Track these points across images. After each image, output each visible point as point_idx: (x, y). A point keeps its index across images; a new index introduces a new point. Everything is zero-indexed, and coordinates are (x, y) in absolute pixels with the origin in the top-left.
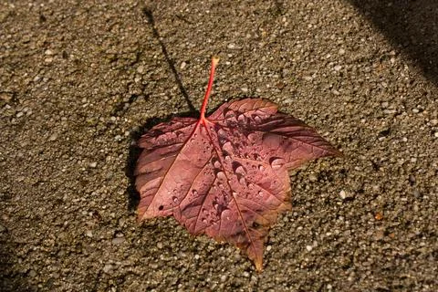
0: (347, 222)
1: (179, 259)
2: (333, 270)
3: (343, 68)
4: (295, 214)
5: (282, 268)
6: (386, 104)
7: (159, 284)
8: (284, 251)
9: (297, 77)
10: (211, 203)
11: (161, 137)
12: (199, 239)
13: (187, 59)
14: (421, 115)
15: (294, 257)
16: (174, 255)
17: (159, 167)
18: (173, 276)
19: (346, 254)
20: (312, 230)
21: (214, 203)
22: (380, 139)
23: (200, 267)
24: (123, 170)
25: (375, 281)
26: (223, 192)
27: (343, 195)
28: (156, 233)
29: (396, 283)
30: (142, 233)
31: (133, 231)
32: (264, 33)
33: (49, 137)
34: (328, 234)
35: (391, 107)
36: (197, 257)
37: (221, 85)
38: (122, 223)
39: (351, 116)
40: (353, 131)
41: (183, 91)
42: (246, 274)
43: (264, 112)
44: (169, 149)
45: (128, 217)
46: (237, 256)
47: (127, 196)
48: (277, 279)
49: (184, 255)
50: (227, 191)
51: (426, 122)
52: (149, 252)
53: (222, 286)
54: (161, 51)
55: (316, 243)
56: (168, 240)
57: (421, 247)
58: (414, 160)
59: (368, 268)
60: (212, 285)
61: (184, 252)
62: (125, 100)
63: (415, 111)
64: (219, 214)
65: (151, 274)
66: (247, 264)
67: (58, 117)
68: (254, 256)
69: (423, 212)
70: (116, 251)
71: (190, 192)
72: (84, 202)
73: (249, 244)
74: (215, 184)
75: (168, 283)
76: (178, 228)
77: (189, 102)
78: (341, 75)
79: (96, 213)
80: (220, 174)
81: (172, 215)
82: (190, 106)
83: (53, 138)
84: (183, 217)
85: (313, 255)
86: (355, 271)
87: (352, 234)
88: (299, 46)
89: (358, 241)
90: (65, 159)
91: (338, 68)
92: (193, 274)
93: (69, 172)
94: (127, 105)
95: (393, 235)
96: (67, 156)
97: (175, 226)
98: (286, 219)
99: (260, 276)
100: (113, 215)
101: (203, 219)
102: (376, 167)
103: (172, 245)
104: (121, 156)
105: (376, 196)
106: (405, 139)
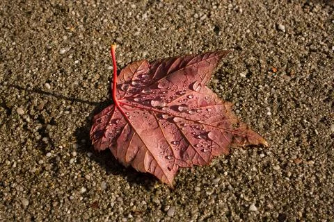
0: (266, 85)
1: (219, 184)
2: (295, 112)
3: (148, 14)
4: (237, 105)
5: (273, 135)
6: (196, 16)
7: (229, 208)
8: (261, 126)
9: (130, 37)
10: (194, 139)
11: (106, 133)
12: (212, 164)
13: (44, 80)
14: (220, 7)
15: (270, 124)
16: (214, 185)
17: (136, 148)
18: (230, 196)
19: (288, 100)
20: (256, 104)
21: (196, 137)
22: (220, 34)
23: (235, 176)
24: (107, 174)
25: (318, 99)
26: (191, 127)
27: (243, 75)
28: (185, 185)
29: (326, 91)
30: (176, 194)
31: (171, 198)
32: (73, 29)
33: (22, 206)
34: (266, 99)
35: (201, 15)
36: (226, 173)
37: (93, 77)
38: (158, 202)
39: (189, 34)
40: (201, 41)
41: (73, 100)
42: (263, 155)
43: (143, 69)
44: (124, 134)
45: (155, 194)
46: (244, 152)
47: (135, 185)
48: (280, 142)
49: (218, 180)
50: (193, 124)
51: (227, 9)
52: (198, 199)
53: (261, 173)
54: (17, 90)
55: (268, 109)
56: (197, 181)
57: (311, 67)
58: (248, 31)
59: (306, 96)
60: (255, 178)
61: (215, 178)
62: (38, 138)
63: (215, 7)
64: (207, 139)
65: (217, 207)
66: (255, 150)
67: (8, 189)
68: (257, 141)
69: (287, 51)
70: (179, 218)
71: (172, 145)
72: (114, 214)
73: (246, 138)
74: (180, 127)
75: (233, 202)
76: (192, 170)
77: (87, 102)
78: (152, 18)
79: (133, 213)
80: (175, 119)
81: (179, 167)
82: (92, 104)
83: (26, 203)
84: (188, 161)
85: (276, 115)
86: (303, 103)
87: (276, 89)
88: (106, 21)
89: (284, 89)
90: (58, 205)
91: (145, 16)
92: (238, 184)
93: (74, 210)
94: (45, 139)
95: (293, 73)
96: (57, 203)
97: (190, 171)
98: (238, 111)
99: (271, 149)
100: (144, 203)
101: (202, 151)
102: (238, 48)
103: (204, 182)
104: (93, 169)
105: (258, 62)
106: (231, 25)
